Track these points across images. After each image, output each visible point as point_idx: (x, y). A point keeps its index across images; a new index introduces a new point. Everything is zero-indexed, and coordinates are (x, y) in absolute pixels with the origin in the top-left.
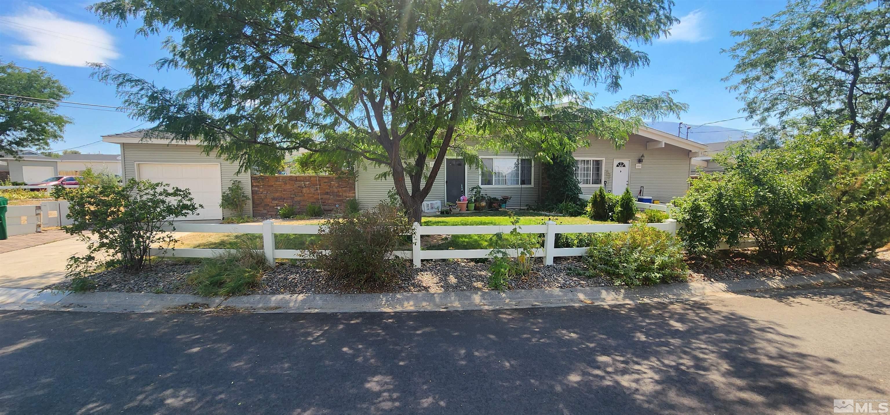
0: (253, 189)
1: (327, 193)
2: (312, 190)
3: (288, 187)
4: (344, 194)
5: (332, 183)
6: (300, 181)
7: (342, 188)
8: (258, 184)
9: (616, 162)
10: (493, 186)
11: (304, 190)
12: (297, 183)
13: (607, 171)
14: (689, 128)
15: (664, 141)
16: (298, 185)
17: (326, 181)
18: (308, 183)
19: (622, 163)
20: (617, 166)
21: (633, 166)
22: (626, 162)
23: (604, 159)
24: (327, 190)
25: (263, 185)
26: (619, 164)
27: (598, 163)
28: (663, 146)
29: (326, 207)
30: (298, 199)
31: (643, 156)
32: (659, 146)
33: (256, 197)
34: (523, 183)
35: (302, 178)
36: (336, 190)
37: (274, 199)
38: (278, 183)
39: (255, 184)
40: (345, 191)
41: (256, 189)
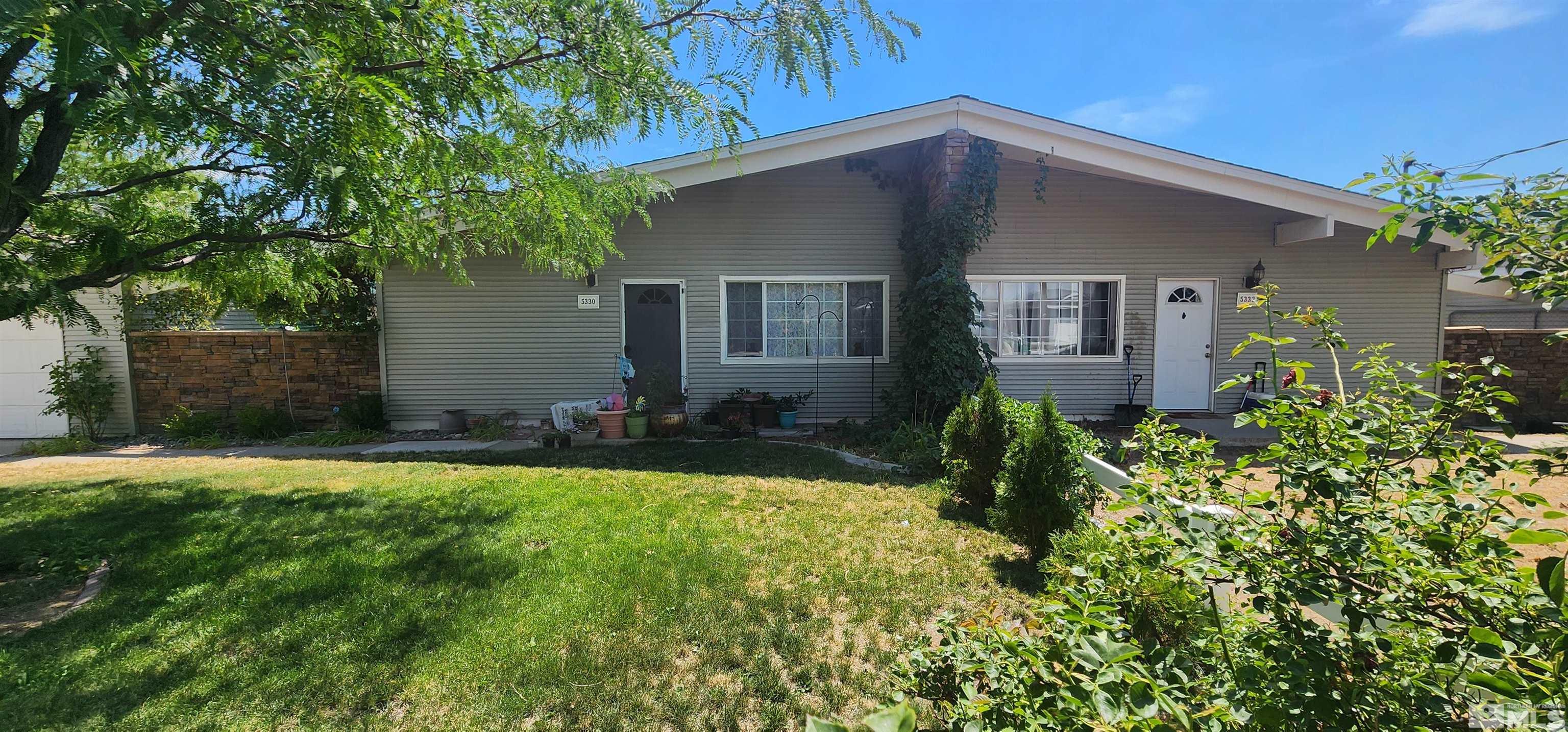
0: (136, 365)
1: (312, 378)
2: (275, 369)
3: (217, 360)
4: (353, 380)
5: (322, 351)
6: (243, 347)
7: (347, 364)
8: (146, 354)
9: (1166, 287)
10: (764, 359)
11: (255, 370)
12: (236, 351)
13: (1133, 318)
14: (1441, 175)
15: (1331, 217)
16: (239, 357)
17: (308, 345)
18: (261, 352)
19: (1190, 292)
20: (1172, 299)
21: (1226, 299)
22: (1203, 287)
23: (1123, 278)
24: (310, 371)
25: (158, 357)
26: (1179, 292)
27: (1104, 291)
28: (1330, 233)
29: (309, 414)
30: (242, 391)
31: (1259, 267)
32: (1314, 235)
33: (142, 387)
34: (856, 349)
35: (247, 339)
36: (331, 370)
37: (184, 391)
38: (193, 352)
39: (138, 355)
40: (356, 373)
41: (143, 366)
